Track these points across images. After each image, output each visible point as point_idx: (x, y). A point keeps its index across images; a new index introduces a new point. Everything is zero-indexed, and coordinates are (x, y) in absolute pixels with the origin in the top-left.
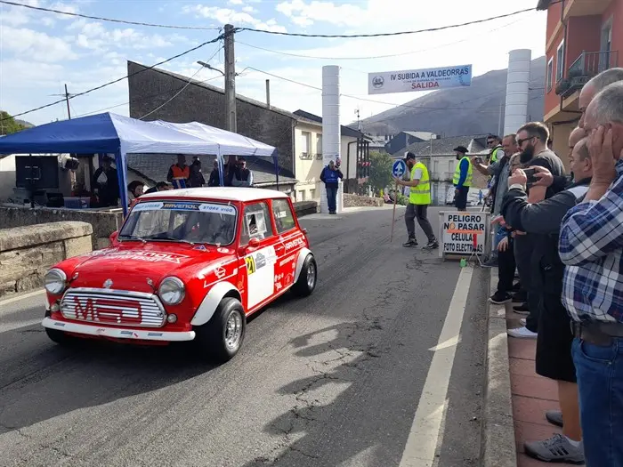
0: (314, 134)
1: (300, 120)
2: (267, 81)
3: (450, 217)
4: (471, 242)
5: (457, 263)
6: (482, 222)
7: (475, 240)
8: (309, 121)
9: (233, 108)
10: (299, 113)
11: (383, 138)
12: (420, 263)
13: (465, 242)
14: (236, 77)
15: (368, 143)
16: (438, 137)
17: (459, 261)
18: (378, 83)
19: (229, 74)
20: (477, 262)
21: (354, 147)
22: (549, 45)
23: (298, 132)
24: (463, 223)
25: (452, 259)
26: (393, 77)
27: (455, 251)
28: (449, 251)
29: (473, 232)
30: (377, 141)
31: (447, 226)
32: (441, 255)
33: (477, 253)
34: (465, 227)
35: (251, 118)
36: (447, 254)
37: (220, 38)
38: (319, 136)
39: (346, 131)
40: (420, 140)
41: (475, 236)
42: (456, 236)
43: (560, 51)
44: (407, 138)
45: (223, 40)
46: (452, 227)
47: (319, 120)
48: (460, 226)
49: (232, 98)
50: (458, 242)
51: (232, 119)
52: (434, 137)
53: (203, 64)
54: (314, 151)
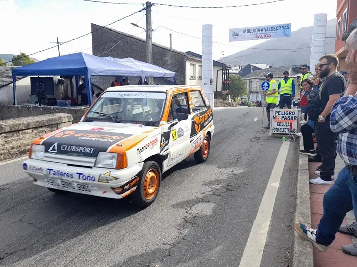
0: (197, 65)
1: (189, 57)
2: (171, 34)
3: (276, 112)
4: (289, 127)
5: (281, 139)
6: (296, 115)
7: (291, 126)
8: (195, 57)
9: (150, 49)
10: (189, 53)
11: (238, 67)
12: (258, 139)
13: (285, 127)
14: (152, 32)
15: (229, 70)
16: (271, 67)
17: (281, 138)
18: (235, 35)
19: (149, 30)
20: (292, 139)
21: (220, 73)
22: (339, 10)
23: (188, 65)
24: (284, 116)
25: (278, 137)
26: (244, 31)
27: (279, 132)
28: (276, 132)
29: (290, 121)
30: (234, 70)
31: (274, 118)
32: (271, 134)
33: (292, 133)
34: (285, 118)
35: (161, 56)
36: (274, 134)
37: (143, 9)
38: (200, 66)
39: (216, 63)
40: (259, 69)
41: (291, 123)
42: (280, 123)
43: (345, 14)
44: (252, 68)
45: (145, 11)
46: (278, 118)
47: (200, 57)
48: (282, 117)
49: (150, 44)
50: (281, 127)
51: (150, 57)
52: (268, 67)
53: (134, 24)
54: (197, 75)
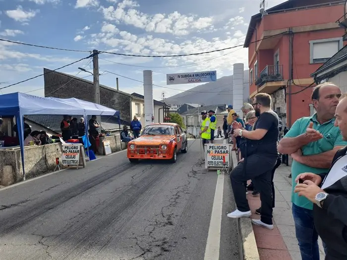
0: (141, 105)
1: (134, 97)
2: (117, 79)
3: (210, 147)
4: (222, 161)
5: (214, 173)
6: (227, 149)
7: (224, 160)
8: (138, 98)
9: (98, 91)
10: (135, 94)
11: (177, 106)
12: (195, 173)
13: (219, 161)
14: (99, 76)
15: (169, 109)
16: (202, 106)
17: (216, 171)
18: (171, 79)
19: (96, 74)
20: (225, 171)
21: (161, 111)
22: (250, 63)
23: (133, 104)
24: (217, 150)
25: (213, 170)
26: (179, 76)
27: (214, 166)
28: (211, 166)
29: (223, 155)
30: (174, 108)
31: (209, 152)
32: (206, 167)
33: (226, 166)
34: (218, 152)
35: (107, 96)
36: (209, 167)
37: (90, 56)
38: (144, 105)
39: (156, 103)
40: (193, 107)
41: (224, 157)
42: (214, 157)
43: (256, 66)
44: (188, 107)
45: (92, 57)
46: (212, 152)
47: (143, 97)
48: (216, 152)
49: (97, 86)
50: (215, 160)
51: (97, 96)
52: (200, 106)
53: (81, 69)
54: (142, 112)
